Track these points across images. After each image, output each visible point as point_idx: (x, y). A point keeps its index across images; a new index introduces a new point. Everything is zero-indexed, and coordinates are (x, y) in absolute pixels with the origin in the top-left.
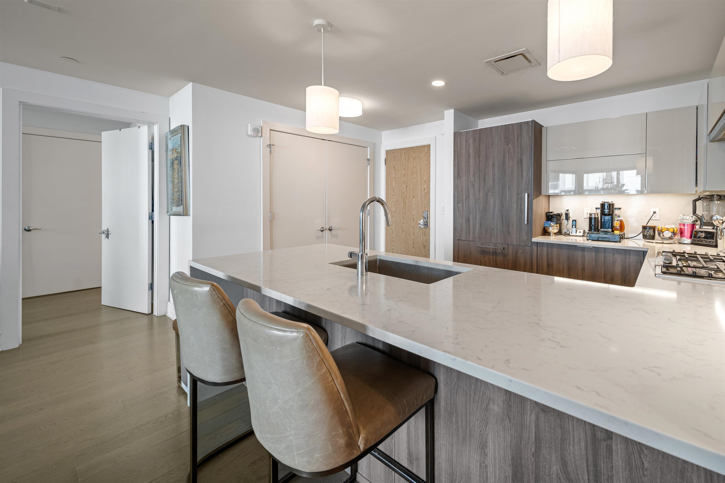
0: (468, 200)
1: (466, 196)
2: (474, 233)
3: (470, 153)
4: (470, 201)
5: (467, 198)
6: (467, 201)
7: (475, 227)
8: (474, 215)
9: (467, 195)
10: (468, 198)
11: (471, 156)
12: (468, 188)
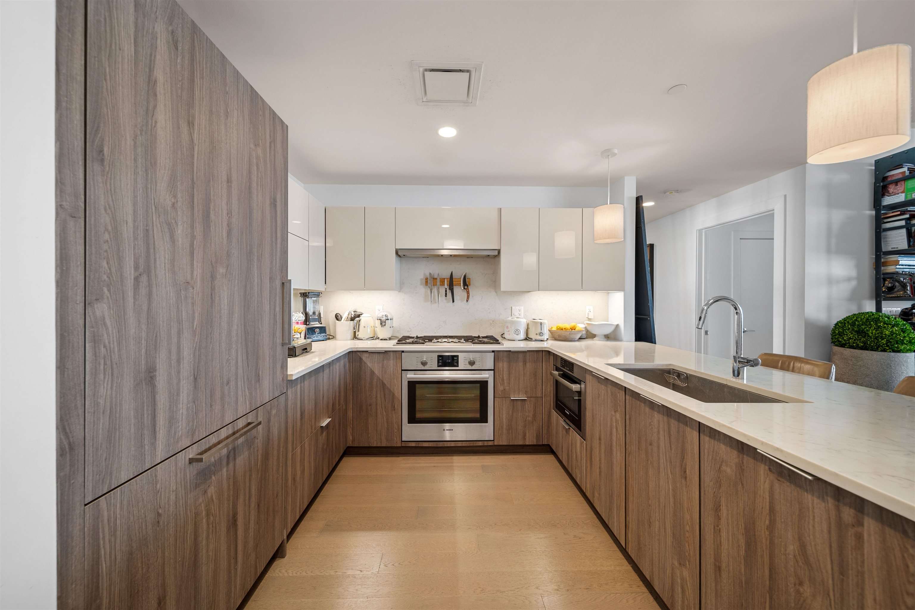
0: (150, 286)
1: (136, 268)
2: (172, 421)
3: (156, 81)
4: (154, 290)
5: (144, 279)
6: (143, 291)
7: (178, 394)
8: (174, 349)
9: (142, 262)
10: (149, 276)
11: (160, 89)
12: (147, 230)
